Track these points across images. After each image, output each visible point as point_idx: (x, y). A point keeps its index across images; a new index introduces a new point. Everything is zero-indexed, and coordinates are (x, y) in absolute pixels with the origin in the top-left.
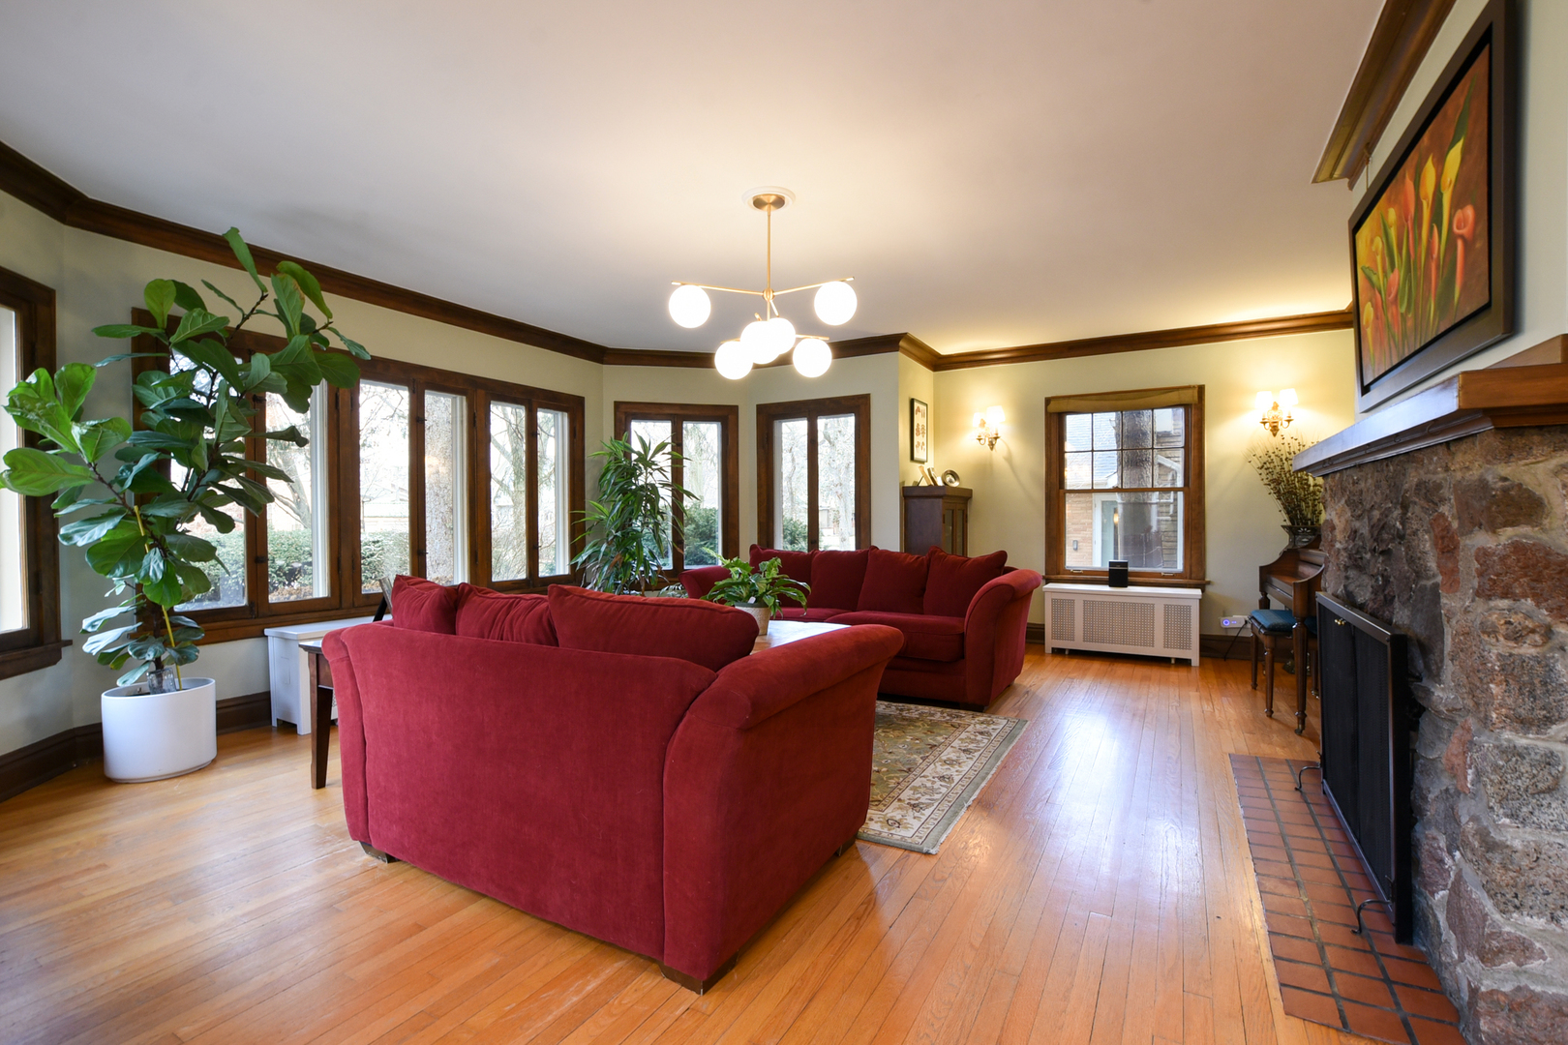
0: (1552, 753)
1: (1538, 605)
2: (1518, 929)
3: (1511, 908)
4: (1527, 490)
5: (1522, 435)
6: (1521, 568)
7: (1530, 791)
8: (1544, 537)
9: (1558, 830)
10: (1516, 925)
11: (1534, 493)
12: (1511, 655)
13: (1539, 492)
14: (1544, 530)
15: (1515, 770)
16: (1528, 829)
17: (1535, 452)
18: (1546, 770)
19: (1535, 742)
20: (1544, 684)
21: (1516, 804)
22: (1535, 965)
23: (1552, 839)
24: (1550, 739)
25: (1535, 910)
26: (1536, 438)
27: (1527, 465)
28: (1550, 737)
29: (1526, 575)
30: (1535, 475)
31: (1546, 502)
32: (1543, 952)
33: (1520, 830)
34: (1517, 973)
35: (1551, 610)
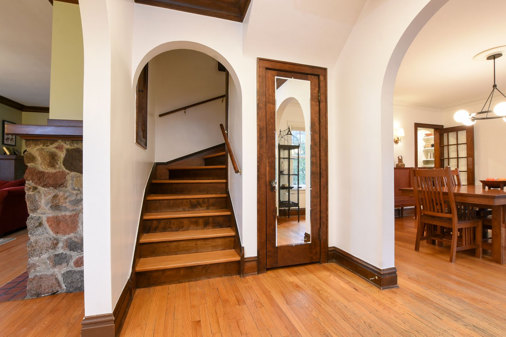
0: (40, 217)
1: (32, 182)
2: (34, 261)
3: (31, 257)
4: (32, 155)
5: (29, 141)
6: (29, 173)
7: (34, 227)
8: (36, 166)
9: (40, 235)
10: (33, 261)
11: (33, 156)
12: (29, 194)
13: (35, 155)
14: (36, 164)
15: (30, 222)
16: (34, 236)
17: (31, 145)
18: (37, 221)
19: (37, 215)
20: (34, 200)
21: (31, 231)
22: (38, 269)
23: (39, 238)
24: (39, 214)
25: (36, 256)
26: (31, 142)
27: (31, 148)
28: (39, 213)
29: (30, 175)
30: (33, 151)
31: (36, 157)
32: (39, 265)
33: (33, 237)
34: (35, 272)
35: (34, 183)
